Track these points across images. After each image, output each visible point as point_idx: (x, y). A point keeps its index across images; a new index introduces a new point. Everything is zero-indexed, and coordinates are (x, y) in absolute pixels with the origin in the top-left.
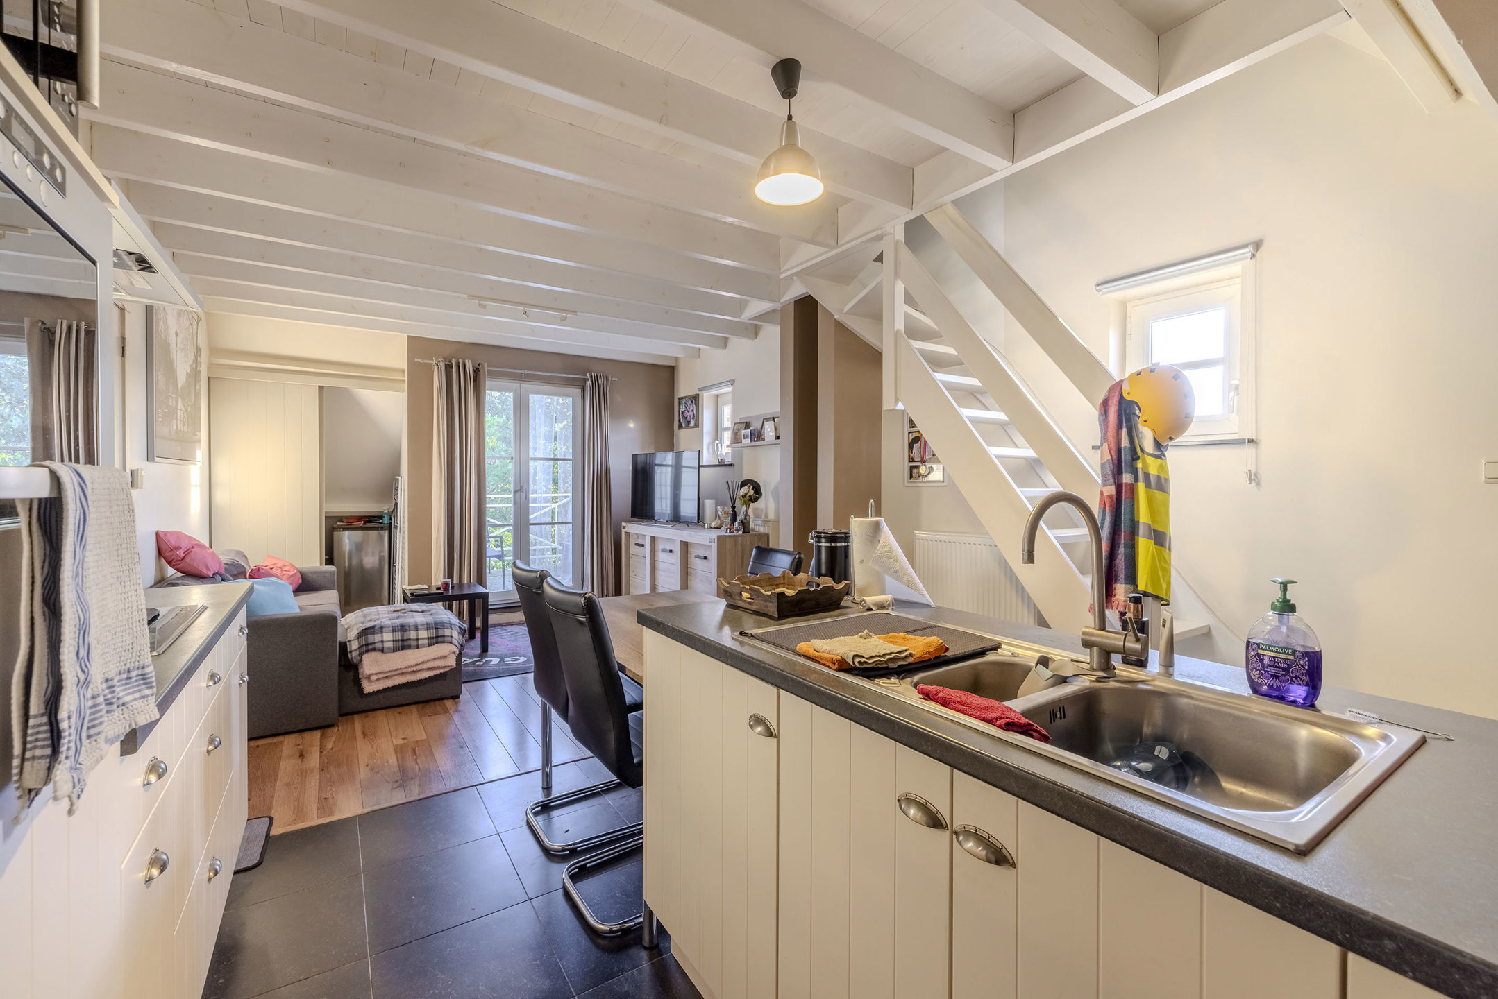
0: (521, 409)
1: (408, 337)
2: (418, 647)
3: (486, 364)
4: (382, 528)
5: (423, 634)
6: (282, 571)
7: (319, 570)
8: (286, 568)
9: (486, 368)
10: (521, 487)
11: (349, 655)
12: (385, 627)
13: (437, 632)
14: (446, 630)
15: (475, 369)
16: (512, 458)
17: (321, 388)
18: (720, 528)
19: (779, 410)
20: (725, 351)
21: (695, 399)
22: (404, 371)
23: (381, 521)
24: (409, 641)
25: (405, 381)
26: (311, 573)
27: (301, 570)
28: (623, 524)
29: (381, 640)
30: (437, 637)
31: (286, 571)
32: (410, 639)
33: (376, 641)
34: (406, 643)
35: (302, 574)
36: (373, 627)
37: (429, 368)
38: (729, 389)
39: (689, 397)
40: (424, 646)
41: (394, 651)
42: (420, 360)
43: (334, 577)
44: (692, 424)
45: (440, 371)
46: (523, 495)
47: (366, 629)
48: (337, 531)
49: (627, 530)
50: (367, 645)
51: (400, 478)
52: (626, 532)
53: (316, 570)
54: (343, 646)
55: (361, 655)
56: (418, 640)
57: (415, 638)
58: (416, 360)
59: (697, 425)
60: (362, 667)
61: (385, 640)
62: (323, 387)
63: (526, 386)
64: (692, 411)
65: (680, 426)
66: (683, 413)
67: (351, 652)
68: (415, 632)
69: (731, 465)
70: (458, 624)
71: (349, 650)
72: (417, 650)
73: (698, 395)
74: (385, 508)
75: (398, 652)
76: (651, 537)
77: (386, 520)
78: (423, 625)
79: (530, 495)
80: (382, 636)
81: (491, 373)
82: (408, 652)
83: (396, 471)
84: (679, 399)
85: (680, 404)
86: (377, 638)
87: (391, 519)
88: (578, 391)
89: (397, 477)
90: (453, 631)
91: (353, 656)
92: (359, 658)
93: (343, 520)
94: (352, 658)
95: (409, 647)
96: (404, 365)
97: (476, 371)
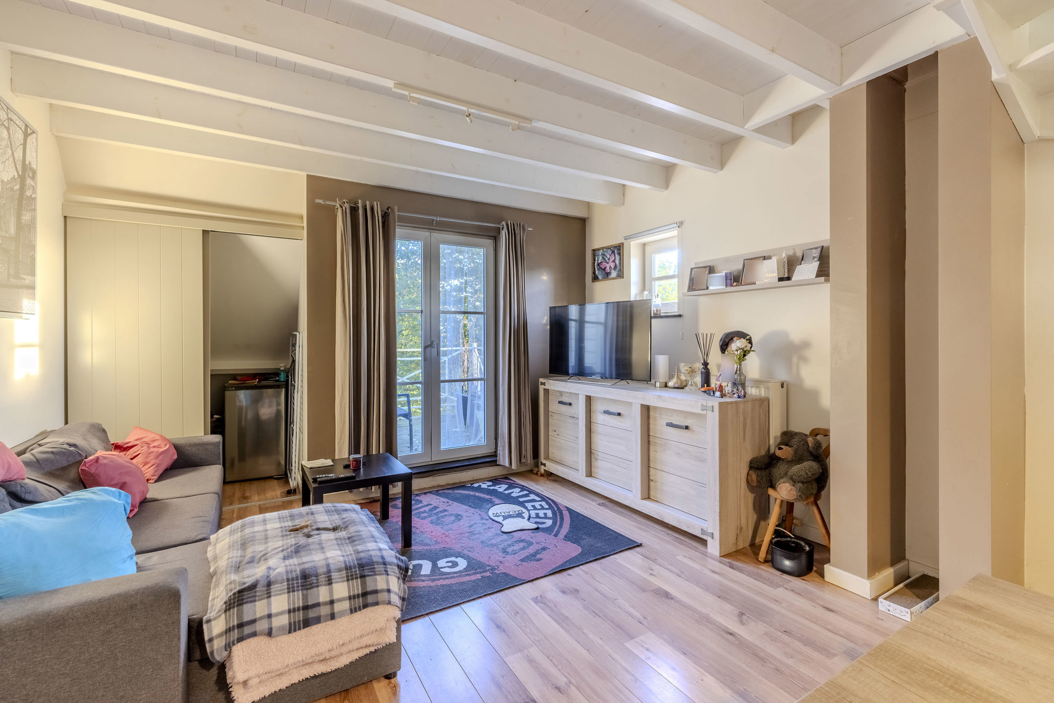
0: (431, 260)
1: (308, 176)
2: (332, 617)
3: (396, 208)
4: (278, 387)
5: (341, 589)
6: (149, 447)
7: (201, 442)
8: (156, 444)
9: (397, 213)
10: (432, 342)
11: (207, 645)
12: (276, 582)
13: (364, 584)
14: (378, 577)
15: (383, 214)
16: (422, 312)
17: (205, 233)
18: (683, 388)
19: (828, 237)
20: (666, 192)
21: (618, 249)
22: (302, 217)
23: (277, 378)
24: (317, 609)
25: (303, 227)
26: (190, 445)
27: (177, 442)
28: (541, 380)
29: (266, 613)
30: (365, 594)
31: (154, 447)
32: (318, 605)
33: (258, 615)
34: (312, 614)
35: (177, 447)
36: (253, 587)
37: (332, 211)
38: (674, 233)
39: (608, 248)
40: (342, 614)
41: (290, 632)
42: (321, 201)
43: (219, 449)
44: (614, 274)
45: (344, 214)
46: (434, 351)
47: (240, 592)
48: (229, 390)
49: (547, 387)
50: (241, 626)
51: (298, 334)
52: (544, 389)
53: (196, 441)
54: (196, 629)
55: (228, 647)
56: (332, 602)
57: (328, 599)
58: (317, 201)
59: (620, 275)
60: (231, 667)
61: (274, 611)
62: (208, 231)
63: (437, 236)
64: (614, 261)
65: (595, 278)
66: (598, 265)
67: (211, 640)
68: (328, 587)
69: (680, 316)
70: (395, 561)
71: (206, 638)
72: (331, 622)
73: (623, 243)
74: (282, 365)
75: (298, 633)
76: (587, 396)
77: (282, 377)
78: (340, 570)
79: (441, 349)
80: (269, 604)
81: (402, 219)
82: (314, 629)
83: (293, 326)
84: (594, 250)
85: (594, 256)
86: (259, 608)
87: (287, 377)
88: (489, 242)
89: (295, 333)
90: (390, 577)
91: (215, 647)
92: (225, 653)
93: (237, 377)
94: (212, 653)
95: (318, 620)
96: (303, 210)
97: (385, 216)
